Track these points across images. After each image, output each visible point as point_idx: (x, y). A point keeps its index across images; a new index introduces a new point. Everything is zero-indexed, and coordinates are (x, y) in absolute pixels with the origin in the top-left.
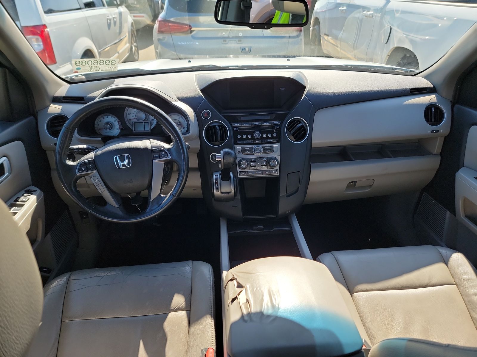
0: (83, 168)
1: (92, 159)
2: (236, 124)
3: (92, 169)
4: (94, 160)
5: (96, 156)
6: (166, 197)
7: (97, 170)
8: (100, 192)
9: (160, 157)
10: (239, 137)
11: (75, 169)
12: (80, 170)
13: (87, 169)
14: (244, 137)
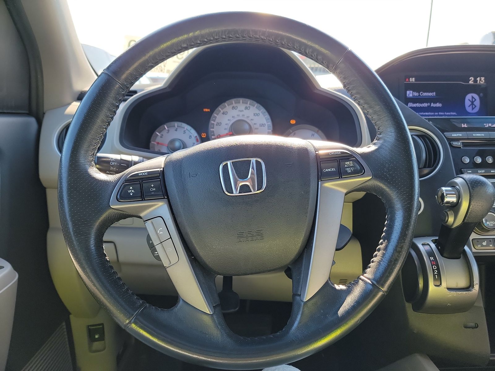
0: (131, 191)
1: (159, 169)
2: (455, 135)
3: (154, 197)
4: (163, 172)
5: (167, 164)
6: (348, 292)
7: (168, 198)
8: (166, 263)
9: (340, 174)
10: (467, 160)
11: (109, 192)
12: (123, 196)
13: (142, 196)
14: (479, 160)
